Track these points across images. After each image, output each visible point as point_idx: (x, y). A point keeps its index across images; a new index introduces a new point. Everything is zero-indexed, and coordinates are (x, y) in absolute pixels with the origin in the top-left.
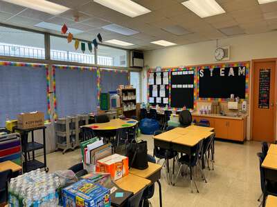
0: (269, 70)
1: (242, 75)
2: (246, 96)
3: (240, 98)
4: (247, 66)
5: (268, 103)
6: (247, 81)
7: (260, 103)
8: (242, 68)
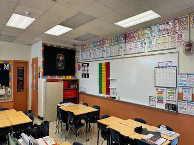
0: (23, 68)
1: (6, 70)
2: (10, 84)
3: (6, 86)
4: (10, 63)
5: (23, 88)
6: (10, 74)
7: (18, 88)
8: (6, 65)
